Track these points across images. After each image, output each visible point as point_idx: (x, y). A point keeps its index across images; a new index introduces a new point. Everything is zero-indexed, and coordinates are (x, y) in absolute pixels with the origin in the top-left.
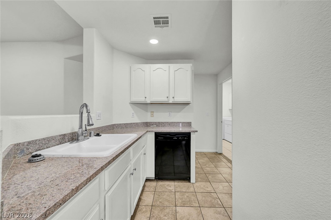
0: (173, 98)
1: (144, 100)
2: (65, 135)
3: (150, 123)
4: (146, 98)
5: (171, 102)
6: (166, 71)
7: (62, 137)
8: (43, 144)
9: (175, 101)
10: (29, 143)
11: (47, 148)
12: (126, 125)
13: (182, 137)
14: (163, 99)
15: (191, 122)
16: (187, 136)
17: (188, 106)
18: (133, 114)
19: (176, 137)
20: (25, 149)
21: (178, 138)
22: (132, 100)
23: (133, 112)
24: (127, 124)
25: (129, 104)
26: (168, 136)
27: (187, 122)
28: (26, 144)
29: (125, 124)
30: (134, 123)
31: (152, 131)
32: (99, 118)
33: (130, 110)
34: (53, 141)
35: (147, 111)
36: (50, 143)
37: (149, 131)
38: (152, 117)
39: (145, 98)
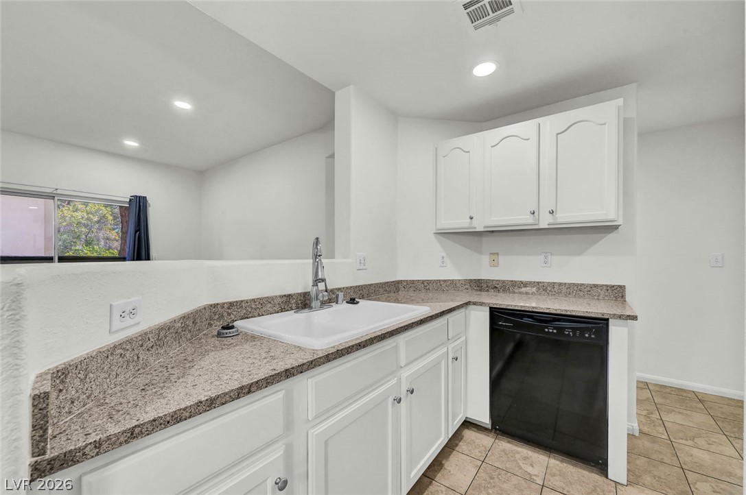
0: (552, 212)
1: (467, 225)
2: (289, 296)
3: (487, 281)
4: (471, 218)
5: (543, 225)
6: (528, 139)
7: (284, 299)
8: (252, 308)
9: (559, 220)
10: (231, 304)
11: (259, 315)
12: (426, 284)
13: (574, 329)
14: (521, 219)
15: (622, 288)
16: (593, 328)
17: (612, 236)
18: (443, 258)
19: (555, 328)
20: (225, 314)
21: (561, 330)
22: (439, 226)
23: (444, 254)
24: (429, 282)
25: (433, 236)
26: (526, 320)
27: (607, 286)
28: (226, 306)
29: (423, 282)
30: (445, 281)
31: (482, 304)
32: (363, 267)
33: (436, 249)
34: (270, 305)
35: (480, 252)
36: (264, 309)
37: (475, 304)
38: (494, 266)
39: (469, 220)
